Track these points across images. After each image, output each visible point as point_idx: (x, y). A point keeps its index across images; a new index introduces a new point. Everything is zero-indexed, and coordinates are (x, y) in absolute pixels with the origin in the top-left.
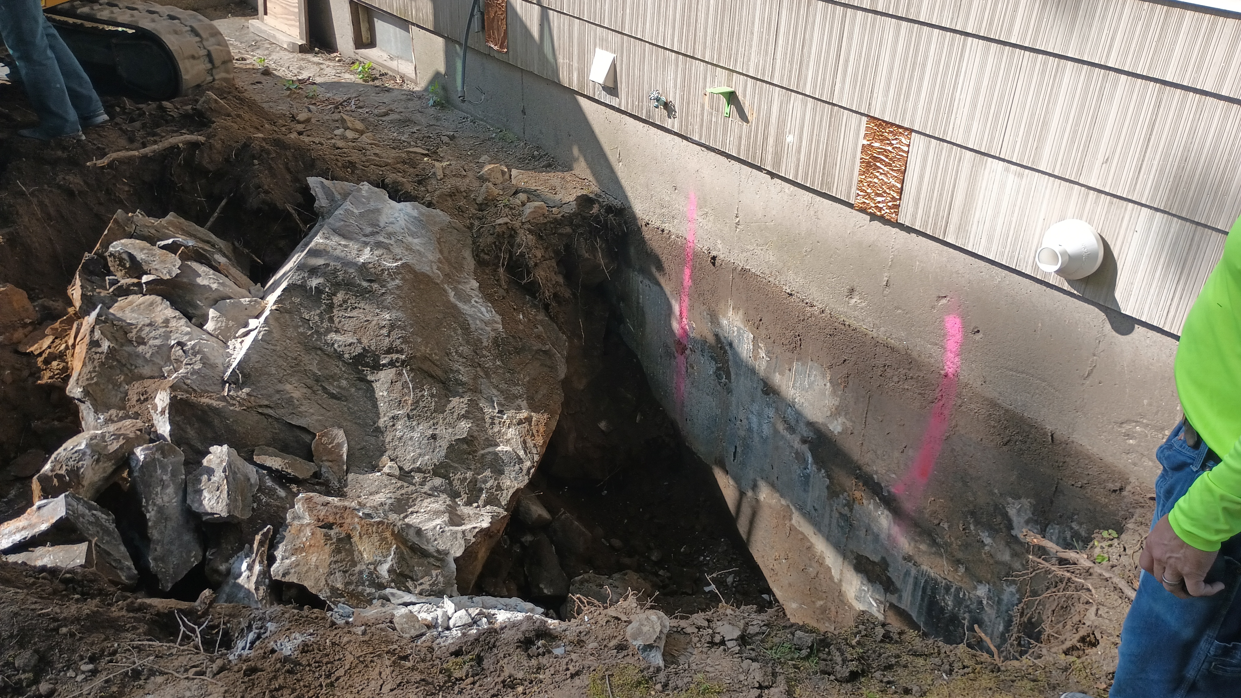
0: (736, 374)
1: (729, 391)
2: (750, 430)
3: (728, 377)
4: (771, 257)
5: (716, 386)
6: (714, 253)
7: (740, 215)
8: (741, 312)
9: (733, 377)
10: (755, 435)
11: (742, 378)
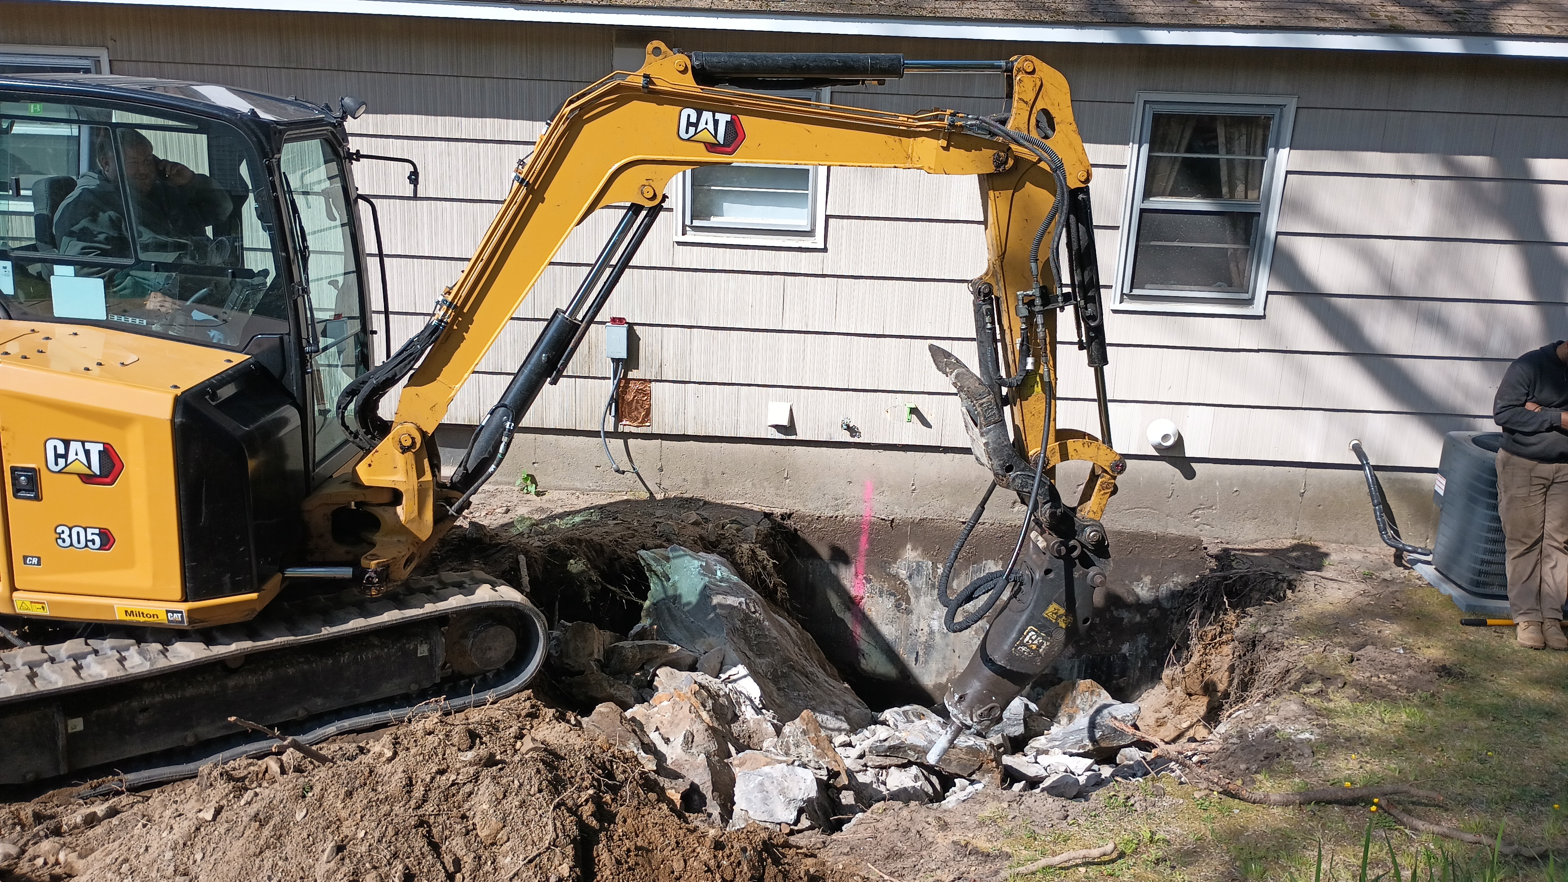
0: (916, 597)
1: (909, 612)
2: (932, 632)
3: (908, 601)
4: (947, 502)
5: (895, 614)
6: (891, 518)
7: (917, 483)
8: (919, 552)
9: (913, 600)
10: (936, 634)
11: (922, 598)
